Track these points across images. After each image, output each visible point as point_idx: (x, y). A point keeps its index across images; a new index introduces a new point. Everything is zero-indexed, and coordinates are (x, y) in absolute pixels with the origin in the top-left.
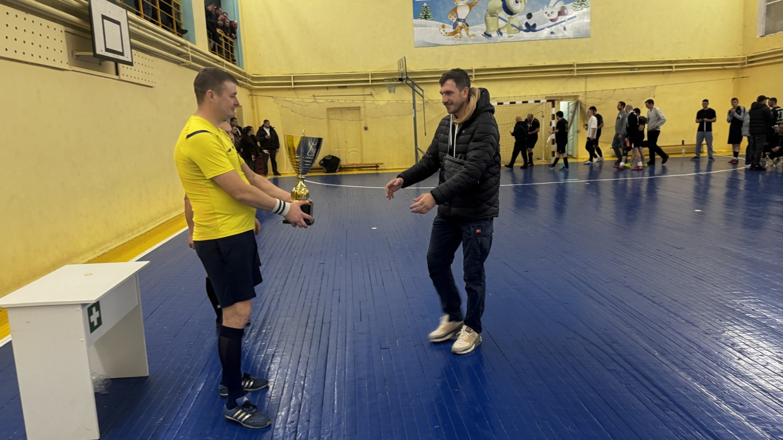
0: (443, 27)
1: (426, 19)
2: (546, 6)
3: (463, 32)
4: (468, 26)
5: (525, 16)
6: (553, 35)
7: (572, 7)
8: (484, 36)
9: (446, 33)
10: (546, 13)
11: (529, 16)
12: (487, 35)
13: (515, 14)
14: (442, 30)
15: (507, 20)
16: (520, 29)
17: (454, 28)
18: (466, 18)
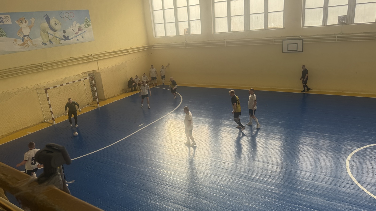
0: (15, 41)
1: (2, 37)
2: (71, 26)
3: (29, 43)
4: (31, 39)
5: (62, 32)
6: (78, 41)
7: (84, 26)
8: (43, 44)
9: (18, 44)
10: (72, 30)
11: (64, 32)
12: (44, 44)
13: (57, 31)
14: (15, 43)
15: (53, 34)
16: (61, 39)
17: (23, 41)
18: (29, 35)
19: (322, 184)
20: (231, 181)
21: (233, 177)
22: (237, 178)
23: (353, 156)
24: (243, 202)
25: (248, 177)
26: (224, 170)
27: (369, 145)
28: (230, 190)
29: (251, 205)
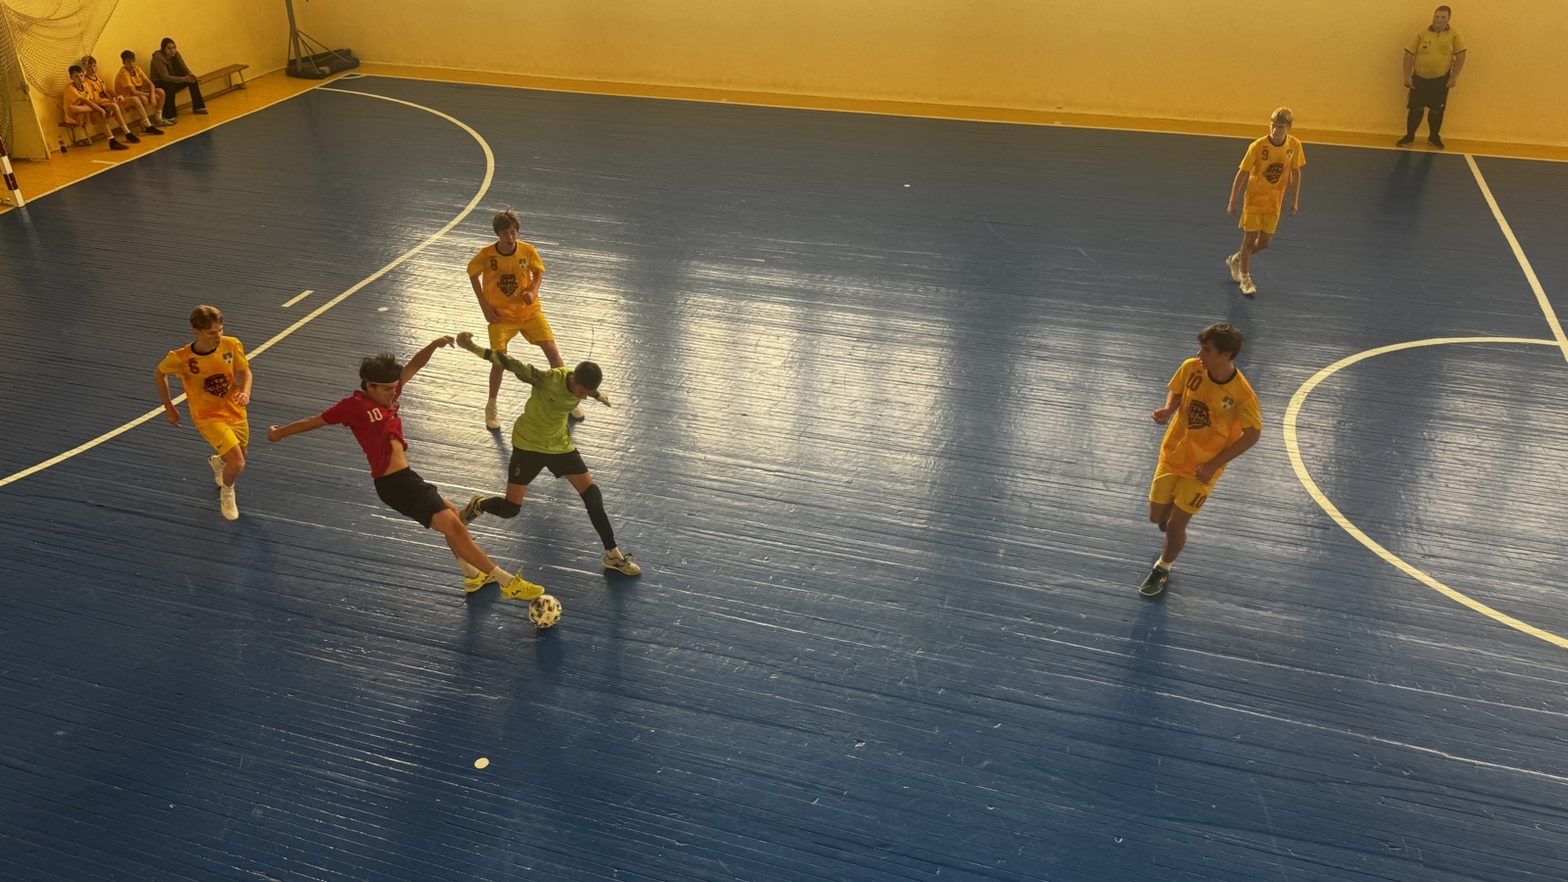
19: (1207, 535)
20: (827, 555)
21: (828, 533)
22: (847, 540)
23: (1305, 407)
24: (896, 646)
25: (894, 532)
26: (779, 505)
27: (1356, 353)
28: (827, 598)
29: (934, 656)
